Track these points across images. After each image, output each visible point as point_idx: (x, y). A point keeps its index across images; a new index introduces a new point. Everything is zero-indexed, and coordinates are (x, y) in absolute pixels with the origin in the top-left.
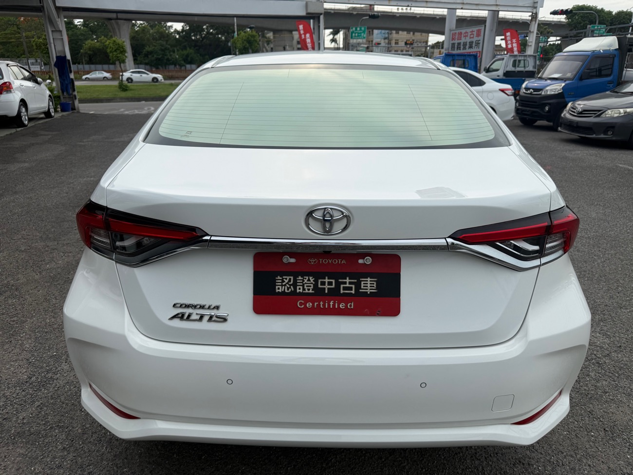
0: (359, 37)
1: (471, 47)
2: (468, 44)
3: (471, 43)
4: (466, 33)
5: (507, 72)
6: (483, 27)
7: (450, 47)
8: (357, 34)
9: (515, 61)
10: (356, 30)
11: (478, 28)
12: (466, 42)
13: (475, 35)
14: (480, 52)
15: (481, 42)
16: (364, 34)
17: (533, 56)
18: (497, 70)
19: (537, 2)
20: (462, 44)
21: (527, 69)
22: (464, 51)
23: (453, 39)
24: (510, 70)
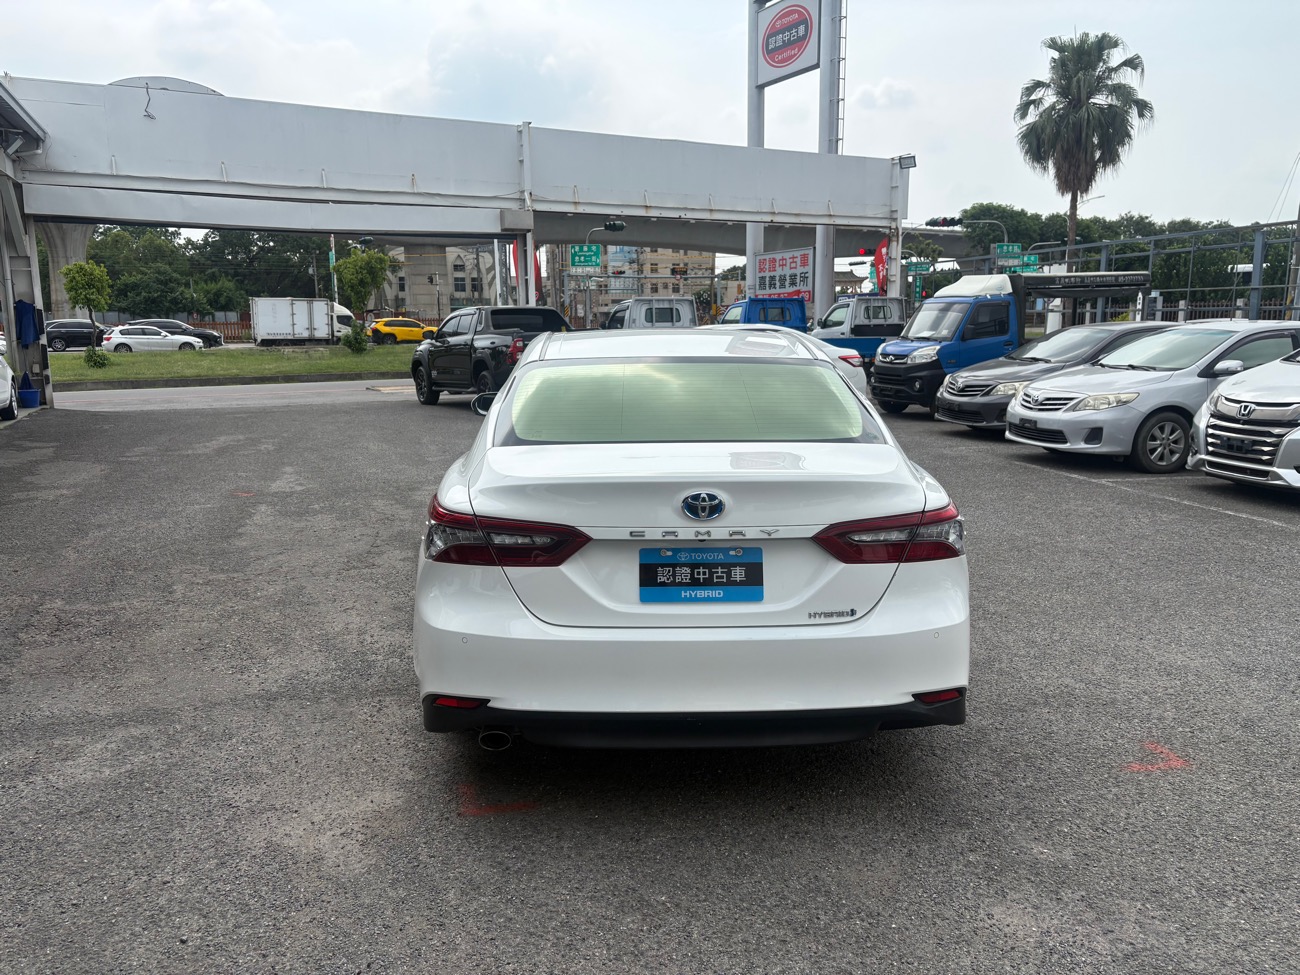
0: (587, 262)
1: (793, 283)
2: (788, 278)
3: (793, 277)
4: (783, 259)
5: (856, 326)
6: (812, 251)
7: (758, 283)
8: (582, 258)
9: (867, 309)
10: (581, 250)
11: (802, 252)
12: (785, 276)
13: (799, 263)
14: (809, 292)
15: (810, 275)
16: (598, 257)
17: (897, 299)
18: (840, 323)
19: (896, 211)
20: (777, 278)
21: (889, 322)
22: (782, 291)
23: (761, 270)
24: (861, 323)
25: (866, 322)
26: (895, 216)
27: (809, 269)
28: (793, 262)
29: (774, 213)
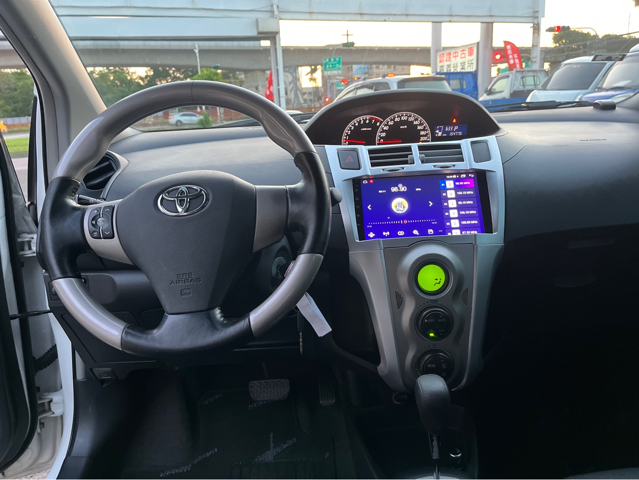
0: (333, 68)
2: (459, 65)
3: (463, 64)
4: (456, 53)
5: (514, 91)
7: (439, 70)
8: (331, 65)
10: (330, 61)
12: (457, 64)
13: (467, 54)
15: (475, 61)
16: (339, 65)
18: (502, 91)
19: (538, 11)
20: (452, 66)
23: (441, 61)
24: (517, 89)
25: (521, 88)
26: (536, 15)
27: (474, 57)
28: (463, 54)
29: (451, 15)
